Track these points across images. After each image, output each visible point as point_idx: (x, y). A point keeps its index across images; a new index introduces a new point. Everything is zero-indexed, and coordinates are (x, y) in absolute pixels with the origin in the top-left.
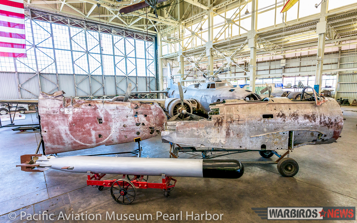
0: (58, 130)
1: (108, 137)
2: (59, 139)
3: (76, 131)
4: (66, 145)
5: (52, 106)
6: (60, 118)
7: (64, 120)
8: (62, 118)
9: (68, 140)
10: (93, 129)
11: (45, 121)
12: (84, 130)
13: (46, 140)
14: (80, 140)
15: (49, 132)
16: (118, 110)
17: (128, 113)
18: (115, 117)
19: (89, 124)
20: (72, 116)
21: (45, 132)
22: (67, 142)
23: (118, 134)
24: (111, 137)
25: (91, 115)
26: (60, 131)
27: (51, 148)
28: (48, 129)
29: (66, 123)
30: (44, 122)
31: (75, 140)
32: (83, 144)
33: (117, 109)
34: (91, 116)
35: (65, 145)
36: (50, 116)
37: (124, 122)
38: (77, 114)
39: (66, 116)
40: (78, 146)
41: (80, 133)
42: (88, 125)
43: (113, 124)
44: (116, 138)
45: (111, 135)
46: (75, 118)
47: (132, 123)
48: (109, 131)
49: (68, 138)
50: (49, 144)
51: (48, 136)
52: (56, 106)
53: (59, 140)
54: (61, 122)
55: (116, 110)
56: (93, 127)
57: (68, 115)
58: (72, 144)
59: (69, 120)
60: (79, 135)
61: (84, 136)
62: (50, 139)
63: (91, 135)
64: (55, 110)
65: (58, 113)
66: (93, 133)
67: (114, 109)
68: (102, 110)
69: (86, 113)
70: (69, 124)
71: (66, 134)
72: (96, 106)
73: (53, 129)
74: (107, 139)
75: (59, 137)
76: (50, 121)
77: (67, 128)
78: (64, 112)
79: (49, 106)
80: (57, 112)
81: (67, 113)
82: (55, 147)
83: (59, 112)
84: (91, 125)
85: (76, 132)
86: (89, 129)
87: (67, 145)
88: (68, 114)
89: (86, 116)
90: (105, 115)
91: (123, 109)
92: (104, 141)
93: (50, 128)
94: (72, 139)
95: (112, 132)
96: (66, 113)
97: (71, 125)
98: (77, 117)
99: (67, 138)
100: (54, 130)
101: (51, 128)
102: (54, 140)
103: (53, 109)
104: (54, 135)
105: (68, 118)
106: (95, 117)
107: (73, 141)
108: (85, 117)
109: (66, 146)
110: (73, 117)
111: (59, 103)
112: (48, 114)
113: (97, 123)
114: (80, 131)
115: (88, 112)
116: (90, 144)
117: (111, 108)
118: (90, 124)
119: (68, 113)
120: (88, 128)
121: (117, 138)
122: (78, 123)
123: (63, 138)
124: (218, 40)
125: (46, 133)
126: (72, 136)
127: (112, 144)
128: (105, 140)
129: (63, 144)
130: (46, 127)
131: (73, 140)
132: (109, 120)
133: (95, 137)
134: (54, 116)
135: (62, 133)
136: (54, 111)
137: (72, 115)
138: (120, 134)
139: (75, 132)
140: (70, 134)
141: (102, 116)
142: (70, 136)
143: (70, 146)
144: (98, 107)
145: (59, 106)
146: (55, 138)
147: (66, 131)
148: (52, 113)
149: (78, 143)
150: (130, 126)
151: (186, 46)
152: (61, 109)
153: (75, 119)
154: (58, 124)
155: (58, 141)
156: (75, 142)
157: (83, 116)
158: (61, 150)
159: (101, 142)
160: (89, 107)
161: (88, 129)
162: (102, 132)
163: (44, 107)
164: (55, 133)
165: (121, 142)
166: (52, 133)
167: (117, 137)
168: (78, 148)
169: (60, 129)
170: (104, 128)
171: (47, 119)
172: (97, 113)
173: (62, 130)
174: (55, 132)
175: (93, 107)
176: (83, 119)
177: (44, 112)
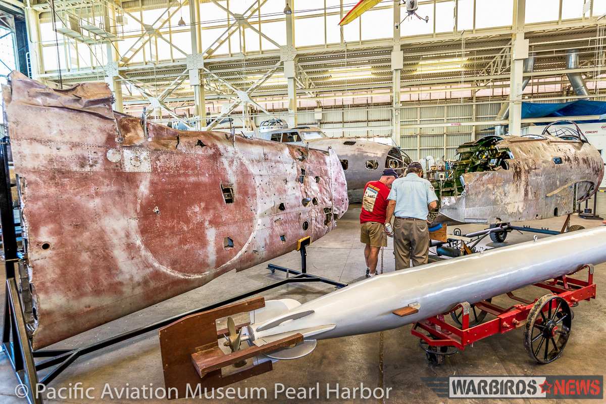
0: (101, 236)
1: (247, 245)
2: (101, 271)
3: (161, 235)
4: (125, 289)
5: (75, 139)
6: (108, 189)
7: (123, 193)
8: (114, 188)
9: (134, 271)
10: (211, 222)
11: (45, 200)
12: (185, 228)
13: (49, 284)
14: (174, 264)
15: (62, 244)
16: (269, 164)
17: (288, 172)
18: (261, 183)
19: (200, 207)
20: (148, 180)
21: (46, 246)
22: (131, 279)
23: (267, 233)
24: (252, 244)
25: (204, 174)
26: (106, 238)
27: (63, 315)
28: (58, 232)
29: (130, 206)
30: (40, 203)
31: (156, 265)
32: (180, 276)
33: (266, 159)
34: (205, 179)
35: (121, 293)
36: (66, 181)
37: (281, 197)
38: (165, 172)
39: (131, 179)
40: (165, 288)
41: (175, 241)
42: (197, 209)
43: (259, 204)
44: (263, 244)
45: (253, 235)
46: (160, 187)
47: (296, 198)
48: (250, 224)
49: (135, 260)
50: (61, 297)
51: (58, 266)
52: (90, 140)
53: (102, 276)
54: (110, 202)
55: (263, 164)
56: (212, 216)
57: (138, 177)
58: (146, 282)
59: (140, 195)
60: (172, 247)
61: (186, 247)
62: (63, 274)
63: (204, 243)
64: (86, 154)
65: (98, 168)
66: (211, 234)
67: (258, 158)
68: (232, 162)
69: (192, 169)
70: (138, 210)
71: (130, 247)
72: (218, 150)
73: (81, 233)
74: (244, 249)
75: (102, 263)
76: (69, 199)
77: (134, 224)
78: (120, 163)
79: (59, 138)
80: (96, 162)
81: (132, 167)
82: (82, 307)
83: (100, 161)
84: (206, 209)
85: (163, 234)
86: (201, 224)
87: (127, 290)
88: (134, 173)
89: (192, 179)
90: (240, 177)
91: (278, 162)
92: (235, 258)
93: (67, 228)
94: (148, 265)
95: (257, 228)
96: (128, 168)
97: (146, 214)
98: (165, 183)
99: (129, 262)
100: (85, 237)
101: (71, 228)
102: (81, 276)
103: (79, 151)
104: (85, 257)
105: (138, 187)
106: (215, 183)
107: (151, 269)
108: (190, 183)
109: (126, 295)
110: (153, 184)
111: (102, 130)
112: (60, 171)
113: (221, 202)
114: (173, 233)
115: (196, 168)
116: (200, 272)
117: (253, 157)
118: (203, 205)
119: (136, 170)
120: (199, 218)
121: (266, 244)
122: (168, 204)
123: (116, 265)
124: (214, 54)
125: (48, 252)
126: (149, 254)
127: (252, 263)
128: (240, 253)
129: (115, 288)
130: (51, 226)
131: (152, 266)
132: (250, 192)
133: (215, 249)
134: (84, 180)
135: (113, 246)
136: (84, 158)
137: (149, 175)
138: (272, 232)
139: (159, 236)
140: (143, 247)
141: (233, 179)
142: (144, 252)
143: (139, 291)
144: (222, 150)
145: (101, 138)
146: (86, 269)
147: (128, 236)
148: (75, 168)
149: (166, 276)
150: (292, 207)
151: (128, 56)
152: (111, 151)
153: (162, 190)
154: (101, 211)
155: (96, 281)
156: (157, 275)
157: (182, 179)
158: (102, 314)
159: (228, 263)
160: (200, 151)
161: (198, 223)
162: (232, 230)
163: (40, 141)
164: (88, 249)
165: (272, 256)
166: (75, 248)
167: (265, 240)
168: (164, 295)
169: (108, 229)
170: (239, 217)
171: (53, 190)
172: (220, 171)
173: (115, 232)
174: (88, 244)
175: (211, 152)
176: (183, 189)
177: (40, 163)
